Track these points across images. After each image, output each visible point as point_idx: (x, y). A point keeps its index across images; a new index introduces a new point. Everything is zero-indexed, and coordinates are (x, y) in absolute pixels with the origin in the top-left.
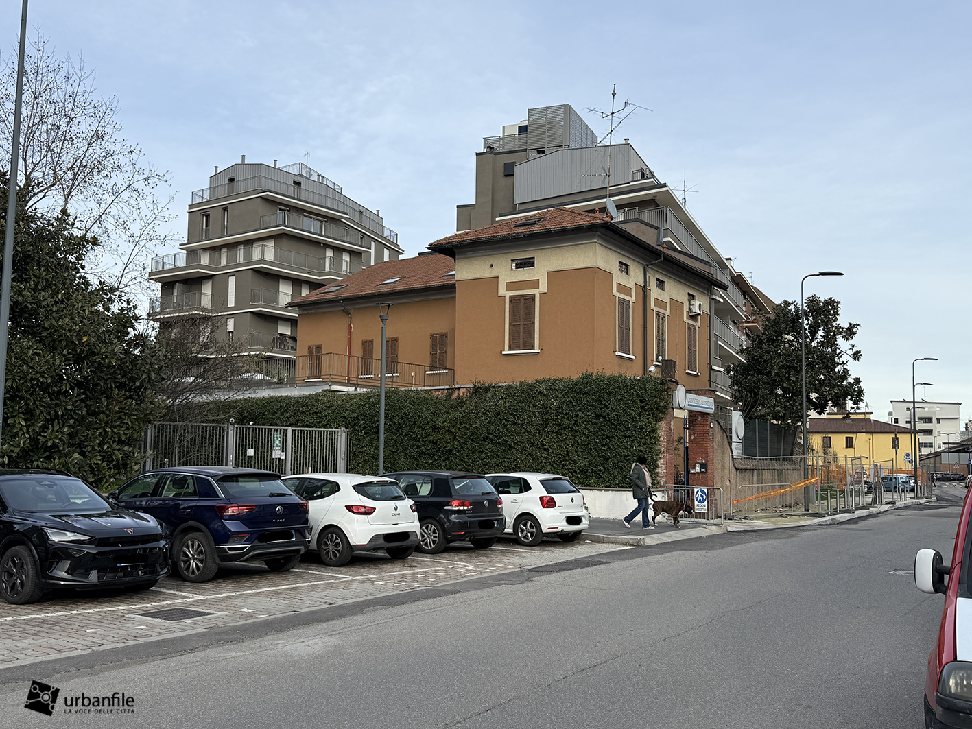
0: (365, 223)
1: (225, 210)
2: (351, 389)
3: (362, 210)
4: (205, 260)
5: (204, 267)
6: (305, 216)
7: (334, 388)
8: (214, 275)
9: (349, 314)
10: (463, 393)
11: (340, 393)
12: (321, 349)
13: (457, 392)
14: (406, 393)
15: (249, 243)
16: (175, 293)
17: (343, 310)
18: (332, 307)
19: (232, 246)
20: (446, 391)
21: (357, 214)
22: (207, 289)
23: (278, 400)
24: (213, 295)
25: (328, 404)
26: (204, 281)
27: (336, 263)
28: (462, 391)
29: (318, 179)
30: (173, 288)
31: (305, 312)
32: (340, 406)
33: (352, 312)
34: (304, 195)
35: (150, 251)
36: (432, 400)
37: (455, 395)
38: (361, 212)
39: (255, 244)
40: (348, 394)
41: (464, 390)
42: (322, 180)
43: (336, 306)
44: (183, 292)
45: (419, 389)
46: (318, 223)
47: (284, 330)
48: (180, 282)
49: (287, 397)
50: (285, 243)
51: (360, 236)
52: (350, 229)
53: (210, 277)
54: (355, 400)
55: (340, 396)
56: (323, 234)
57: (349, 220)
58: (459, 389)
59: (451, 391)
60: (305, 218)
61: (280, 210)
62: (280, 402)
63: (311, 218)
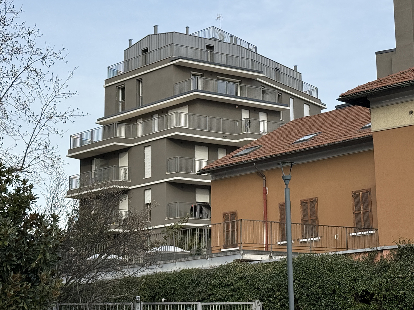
0: (283, 80)
1: (139, 81)
2: (265, 258)
3: (278, 67)
4: (121, 132)
5: (121, 140)
6: (219, 79)
7: (247, 257)
8: (130, 147)
9: (263, 176)
10: (387, 255)
11: (253, 263)
12: (236, 215)
13: (380, 254)
14: (323, 258)
15: (163, 112)
16: (94, 169)
17: (257, 173)
18: (246, 170)
19: (147, 116)
20: (367, 255)
21: (274, 72)
22: (124, 162)
23: (189, 273)
24: (129, 168)
25: (240, 275)
26: (121, 155)
27: (253, 123)
28: (385, 253)
29: (232, 40)
30: (91, 164)
31: (218, 178)
32: (253, 277)
33: (266, 174)
34: (218, 58)
35: (50, 129)
36: (352, 265)
37: (378, 258)
38: (277, 70)
39: (170, 112)
40: (261, 263)
41: (388, 252)
42: (236, 41)
43: (249, 170)
44: (101, 167)
45: (337, 253)
46: (233, 85)
47: (202, 198)
48: (97, 157)
49: (198, 269)
50: (199, 108)
51: (276, 94)
52: (267, 88)
53: (126, 150)
54: (268, 269)
55: (252, 266)
56: (239, 95)
57: (265, 78)
58: (382, 251)
59: (373, 254)
60: (218, 81)
61: (194, 75)
62: (191, 276)
63: (225, 80)
